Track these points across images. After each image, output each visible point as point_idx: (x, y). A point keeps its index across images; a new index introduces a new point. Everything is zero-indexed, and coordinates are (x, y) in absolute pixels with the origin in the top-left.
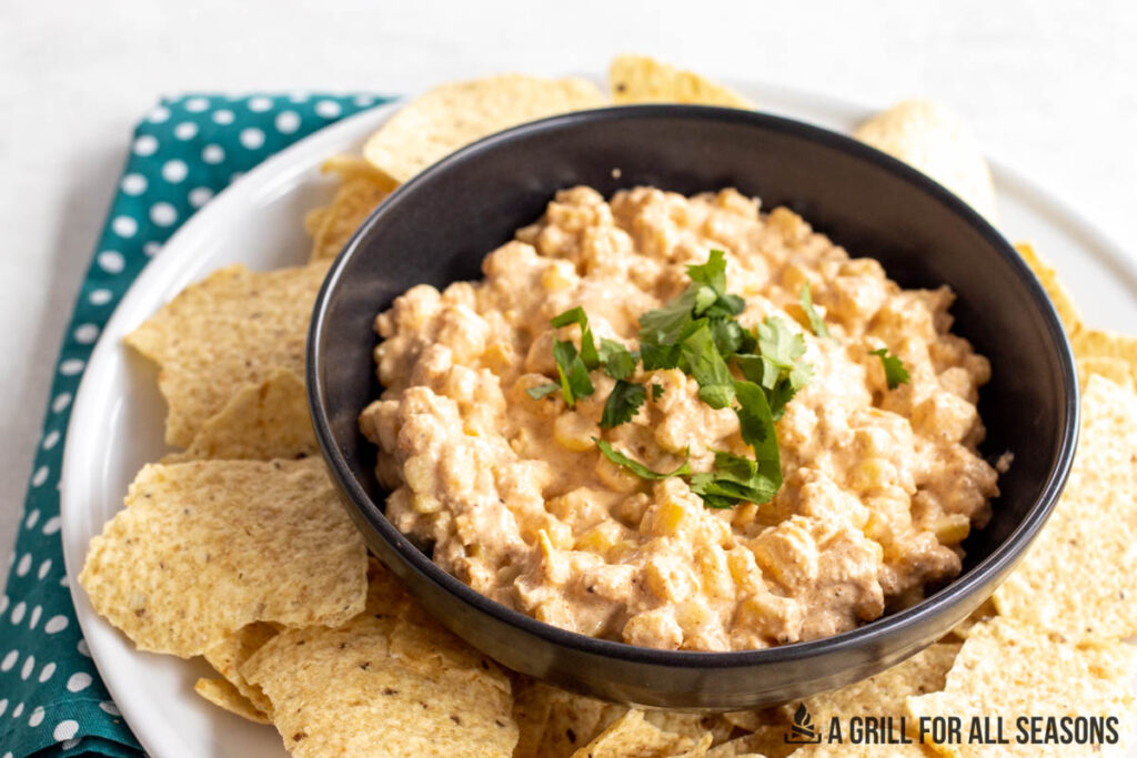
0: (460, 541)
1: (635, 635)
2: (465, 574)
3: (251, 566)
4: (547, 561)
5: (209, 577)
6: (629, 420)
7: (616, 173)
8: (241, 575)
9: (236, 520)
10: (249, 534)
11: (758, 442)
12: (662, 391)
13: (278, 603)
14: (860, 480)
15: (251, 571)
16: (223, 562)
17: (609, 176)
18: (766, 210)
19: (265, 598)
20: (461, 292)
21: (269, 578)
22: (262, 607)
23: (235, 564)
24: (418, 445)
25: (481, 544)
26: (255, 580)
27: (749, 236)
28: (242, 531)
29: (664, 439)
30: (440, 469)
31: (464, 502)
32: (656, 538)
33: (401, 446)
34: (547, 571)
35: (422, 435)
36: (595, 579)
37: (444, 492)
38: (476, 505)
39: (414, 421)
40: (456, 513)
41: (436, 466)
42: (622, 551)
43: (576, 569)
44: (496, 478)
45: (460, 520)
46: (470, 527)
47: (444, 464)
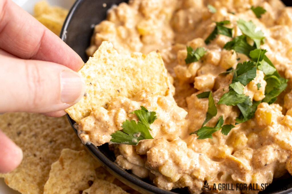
30: (177, 164)
31: (191, 167)
32: (266, 129)
33: (152, 166)
34: (245, 168)
35: (160, 157)
36: (266, 160)
37: (181, 170)
38: (196, 165)
39: (153, 154)
40: (190, 173)
41: (174, 164)
42: (253, 140)
43: (249, 160)
44: (194, 150)
45: (195, 174)
46: (201, 173)
47: (177, 162)
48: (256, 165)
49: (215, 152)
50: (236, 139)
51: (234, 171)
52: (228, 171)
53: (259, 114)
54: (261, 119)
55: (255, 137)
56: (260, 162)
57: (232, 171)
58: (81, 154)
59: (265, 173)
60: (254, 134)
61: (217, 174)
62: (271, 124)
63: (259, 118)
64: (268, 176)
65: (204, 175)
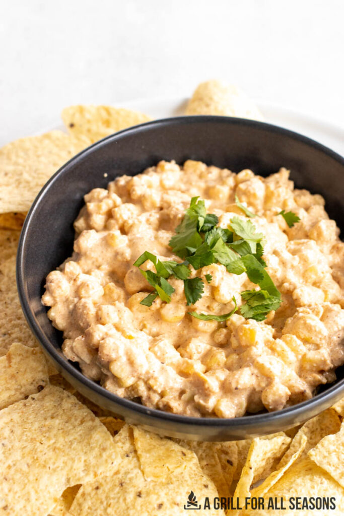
0: (155, 391)
1: (270, 401)
2: (168, 407)
3: (52, 461)
4: (208, 384)
5: (34, 475)
6: (201, 297)
7: (106, 175)
8: (49, 468)
9: (32, 439)
10: (42, 444)
11: (260, 281)
12: (211, 277)
13: (76, 475)
14: (310, 277)
15: (54, 463)
16: (37, 464)
17: (103, 178)
18: (181, 164)
19: (68, 475)
20: (70, 266)
21: (65, 463)
22: (68, 480)
23: (43, 463)
24: (113, 356)
25: (167, 389)
26: (58, 467)
27: (181, 180)
28: (38, 444)
29: (222, 299)
30: (131, 362)
31: (147, 373)
32: (248, 349)
33: (103, 359)
34: (210, 389)
35: (114, 350)
36: (237, 382)
37: (136, 372)
38: (154, 371)
39: (105, 345)
40: (146, 380)
41: (127, 362)
42: (232, 361)
43: (220, 381)
44: (155, 354)
45: (151, 382)
46: (158, 384)
47: (132, 359)
48: (227, 389)
49: (183, 364)
50: (212, 356)
51: (198, 390)
52: (192, 390)
53: (241, 331)
54: (244, 338)
55: (235, 357)
56: (230, 383)
57: (197, 392)
58: (35, 352)
59: (236, 401)
60: (235, 354)
61: (179, 392)
62: (255, 344)
63: (242, 336)
64: (239, 405)
65: (162, 386)
